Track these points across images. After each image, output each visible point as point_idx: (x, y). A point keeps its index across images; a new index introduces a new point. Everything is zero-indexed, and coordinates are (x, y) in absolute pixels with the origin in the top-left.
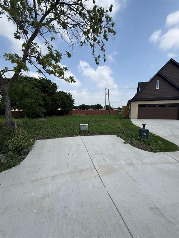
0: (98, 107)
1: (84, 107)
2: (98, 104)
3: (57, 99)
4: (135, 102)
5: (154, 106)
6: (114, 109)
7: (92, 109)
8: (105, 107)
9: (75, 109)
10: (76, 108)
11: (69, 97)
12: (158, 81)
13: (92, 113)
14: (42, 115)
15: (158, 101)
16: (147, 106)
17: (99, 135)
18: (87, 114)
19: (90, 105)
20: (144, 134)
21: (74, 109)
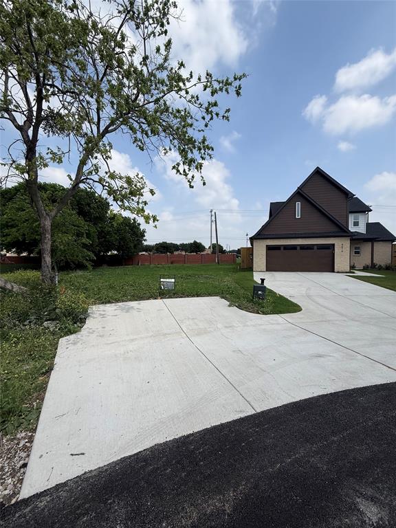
0: (196, 247)
1: (164, 248)
2: (195, 242)
3: (109, 233)
4: (261, 241)
5: (294, 247)
6: (230, 252)
7: (184, 253)
8: (210, 248)
9: (146, 252)
10: (148, 248)
11: (133, 227)
12: (298, 205)
13: (183, 260)
14: (88, 264)
15: (300, 240)
16: (282, 248)
17: (193, 296)
18: (172, 263)
19: (178, 244)
20: (260, 292)
21: (144, 251)
